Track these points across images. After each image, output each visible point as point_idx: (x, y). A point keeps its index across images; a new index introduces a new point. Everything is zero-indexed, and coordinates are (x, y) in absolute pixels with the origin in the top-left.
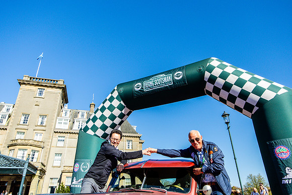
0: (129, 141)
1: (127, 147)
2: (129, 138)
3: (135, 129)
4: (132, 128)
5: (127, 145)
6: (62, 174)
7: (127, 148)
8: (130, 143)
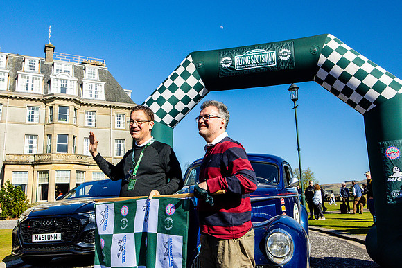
0: (119, 115)
1: (116, 125)
2: (120, 111)
3: (129, 95)
4: (125, 94)
5: (116, 121)
6: (4, 167)
7: (116, 127)
8: (122, 118)
